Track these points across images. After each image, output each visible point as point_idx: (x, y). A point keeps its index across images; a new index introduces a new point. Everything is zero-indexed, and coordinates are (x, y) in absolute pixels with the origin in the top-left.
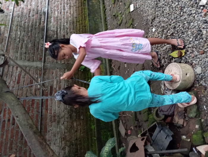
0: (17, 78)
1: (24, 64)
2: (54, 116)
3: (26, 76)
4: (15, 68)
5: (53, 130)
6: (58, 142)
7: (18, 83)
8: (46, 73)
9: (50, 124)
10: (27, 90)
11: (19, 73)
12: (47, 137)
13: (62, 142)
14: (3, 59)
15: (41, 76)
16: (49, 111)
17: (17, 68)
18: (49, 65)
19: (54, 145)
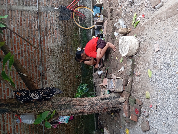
0: (19, 21)
1: (23, 9)
2: (50, 51)
3: (26, 19)
4: (16, 13)
5: (50, 60)
7: (21, 25)
8: (41, 16)
10: (28, 31)
11: (20, 17)
14: (6, 4)
15: (37, 19)
16: (46, 48)
17: (18, 12)
18: (43, 8)
19: (52, 71)
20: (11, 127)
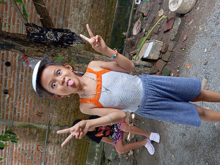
2: (77, 2)
5: (74, 14)
6: (78, 27)
9: (72, 9)
12: (69, 20)
13: (81, 27)
19: (74, 28)
20: (13, 84)
